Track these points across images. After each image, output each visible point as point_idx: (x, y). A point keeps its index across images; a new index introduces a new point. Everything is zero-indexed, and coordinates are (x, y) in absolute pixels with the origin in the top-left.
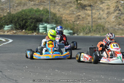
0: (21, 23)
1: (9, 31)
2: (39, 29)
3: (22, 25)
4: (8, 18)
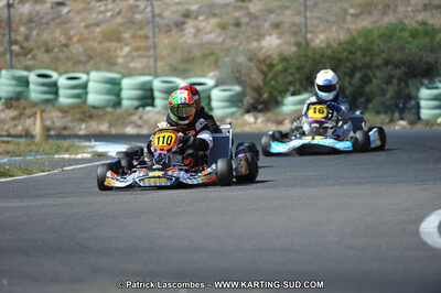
0: (346, 84)
2: (418, 107)
3: (348, 92)
4: (297, 64)
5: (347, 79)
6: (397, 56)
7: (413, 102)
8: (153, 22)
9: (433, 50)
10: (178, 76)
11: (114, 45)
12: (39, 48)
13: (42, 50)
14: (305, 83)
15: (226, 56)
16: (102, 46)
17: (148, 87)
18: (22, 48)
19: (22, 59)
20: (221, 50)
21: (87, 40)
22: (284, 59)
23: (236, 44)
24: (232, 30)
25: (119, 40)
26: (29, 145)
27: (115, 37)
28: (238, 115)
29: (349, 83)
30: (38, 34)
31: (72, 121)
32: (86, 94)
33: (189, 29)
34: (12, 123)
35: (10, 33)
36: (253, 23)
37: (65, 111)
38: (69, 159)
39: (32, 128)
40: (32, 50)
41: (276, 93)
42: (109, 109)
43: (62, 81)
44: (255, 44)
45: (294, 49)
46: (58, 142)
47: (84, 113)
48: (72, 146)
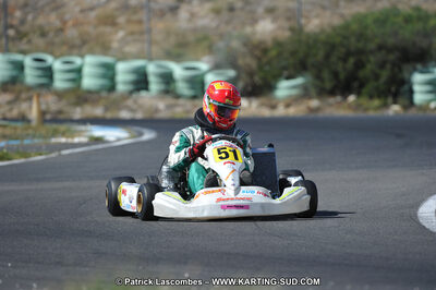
0: (340, 69)
2: (411, 92)
6: (391, 41)
7: (406, 87)
8: (148, 7)
9: (426, 35)
11: (108, 29)
12: (34, 32)
13: (38, 33)
14: (298, 68)
15: (220, 40)
16: (96, 30)
18: (18, 32)
21: (82, 24)
22: (278, 44)
23: (230, 29)
24: (225, 15)
25: (114, 24)
26: (26, 129)
27: (110, 21)
30: (34, 18)
31: (66, 105)
32: (81, 78)
33: (183, 14)
35: (6, 17)
36: (248, 9)
37: (60, 95)
40: (25, 35)
42: (104, 94)
43: (57, 65)
44: (248, 30)
45: (287, 34)
46: (55, 126)
47: (79, 97)
48: (69, 130)
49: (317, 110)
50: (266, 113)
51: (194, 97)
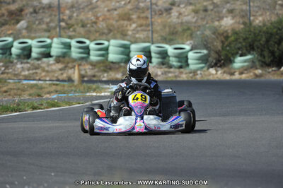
0: (276, 49)
1: (246, 70)
3: (277, 54)
4: (244, 36)
5: (276, 46)
8: (151, 8)
10: (167, 43)
11: (126, 22)
12: (77, 24)
13: (80, 25)
14: (248, 48)
15: (198, 30)
16: (118, 23)
17: (147, 50)
18: (67, 24)
19: (67, 31)
20: (195, 27)
21: (109, 19)
22: (235, 33)
23: (204, 23)
24: (202, 14)
25: (129, 19)
26: (71, 87)
27: (127, 17)
28: (205, 69)
29: (278, 49)
30: (77, 16)
31: (98, 72)
32: (108, 54)
33: (174, 13)
34: (60, 72)
35: (59, 14)
36: (215, 9)
37: (94, 65)
38: (96, 96)
39: (72, 76)
40: (73, 25)
41: (230, 55)
42: (122, 64)
43: (92, 46)
44: (217, 23)
45: (242, 26)
46: (89, 85)
47: (106, 66)
48: (98, 88)
49: (261, 76)
50: (227, 77)
51: (181, 67)
